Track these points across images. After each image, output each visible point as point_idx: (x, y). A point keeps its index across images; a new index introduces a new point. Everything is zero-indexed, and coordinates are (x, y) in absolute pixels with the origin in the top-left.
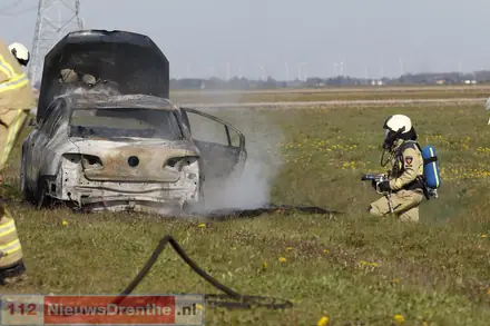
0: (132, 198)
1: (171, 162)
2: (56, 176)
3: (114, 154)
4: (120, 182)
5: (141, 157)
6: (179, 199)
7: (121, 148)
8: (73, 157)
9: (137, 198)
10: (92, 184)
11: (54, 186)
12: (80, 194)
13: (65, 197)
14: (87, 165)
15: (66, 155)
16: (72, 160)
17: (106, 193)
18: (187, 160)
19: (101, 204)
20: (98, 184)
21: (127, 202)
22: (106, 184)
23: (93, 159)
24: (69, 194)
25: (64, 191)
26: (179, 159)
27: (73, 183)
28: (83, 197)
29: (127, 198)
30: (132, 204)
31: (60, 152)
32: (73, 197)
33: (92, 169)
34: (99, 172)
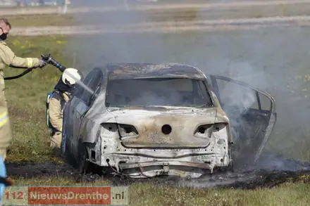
0: (166, 163)
1: (201, 129)
2: (95, 144)
3: (149, 122)
4: (155, 148)
5: (173, 125)
6: (209, 163)
7: (154, 117)
8: (111, 126)
9: (171, 163)
10: (129, 151)
11: (93, 153)
12: (118, 160)
13: (104, 163)
14: (123, 133)
15: (104, 124)
16: (110, 129)
17: (142, 159)
18: (217, 126)
19: (138, 169)
20: (134, 151)
21: (162, 167)
22: (142, 151)
23: (129, 128)
24: (108, 160)
25: (102, 158)
26: (209, 126)
27: (111, 150)
28: (120, 163)
29: (161, 163)
30: (166, 169)
31: (99, 121)
32: (112, 163)
33: (128, 137)
34: (135, 140)
